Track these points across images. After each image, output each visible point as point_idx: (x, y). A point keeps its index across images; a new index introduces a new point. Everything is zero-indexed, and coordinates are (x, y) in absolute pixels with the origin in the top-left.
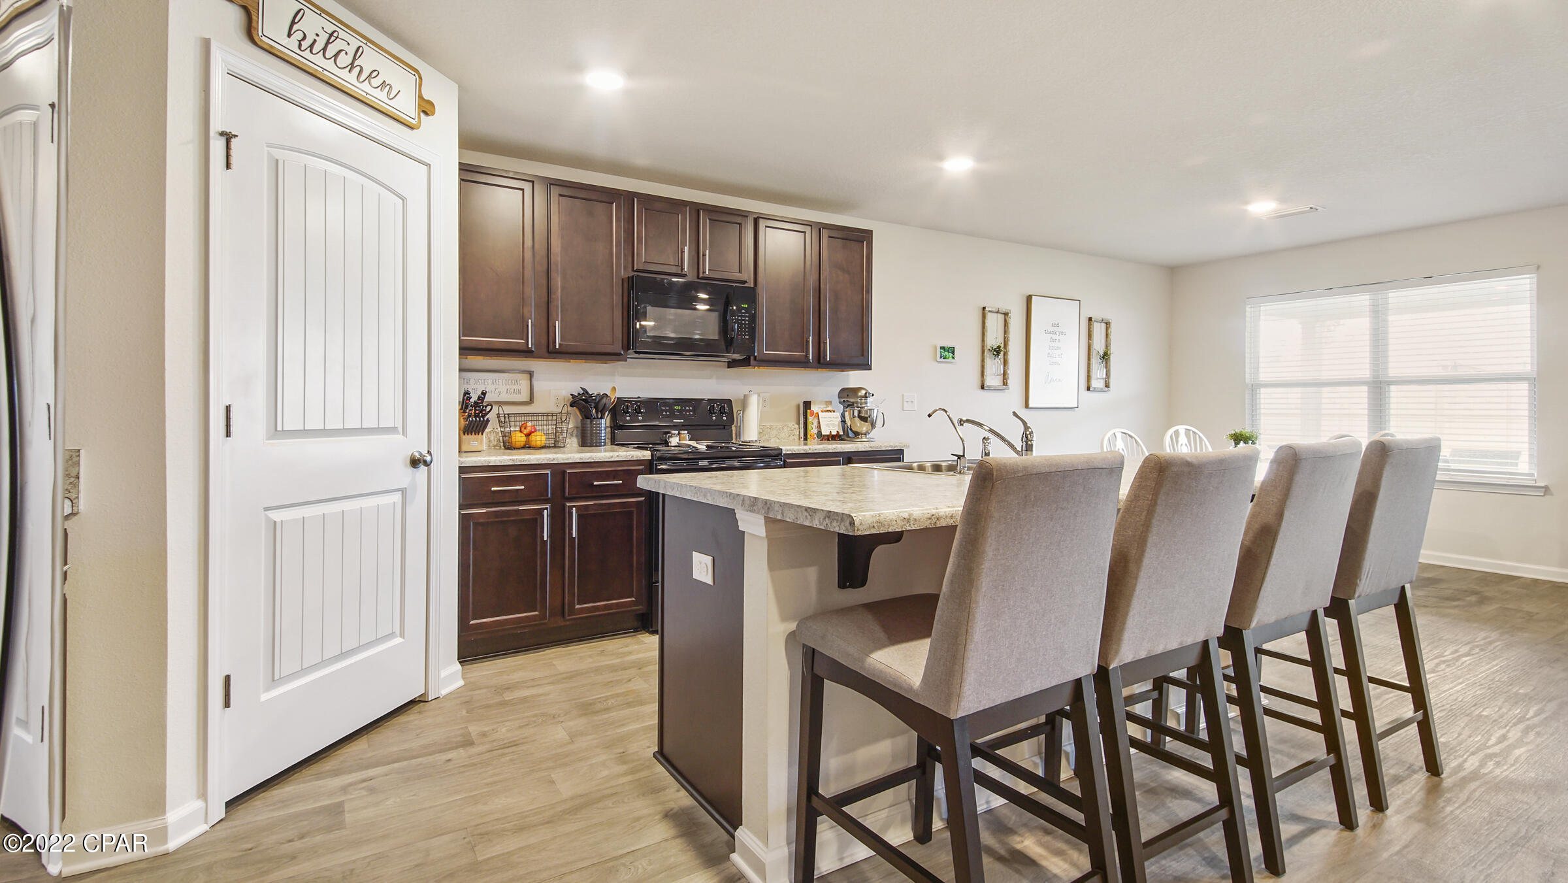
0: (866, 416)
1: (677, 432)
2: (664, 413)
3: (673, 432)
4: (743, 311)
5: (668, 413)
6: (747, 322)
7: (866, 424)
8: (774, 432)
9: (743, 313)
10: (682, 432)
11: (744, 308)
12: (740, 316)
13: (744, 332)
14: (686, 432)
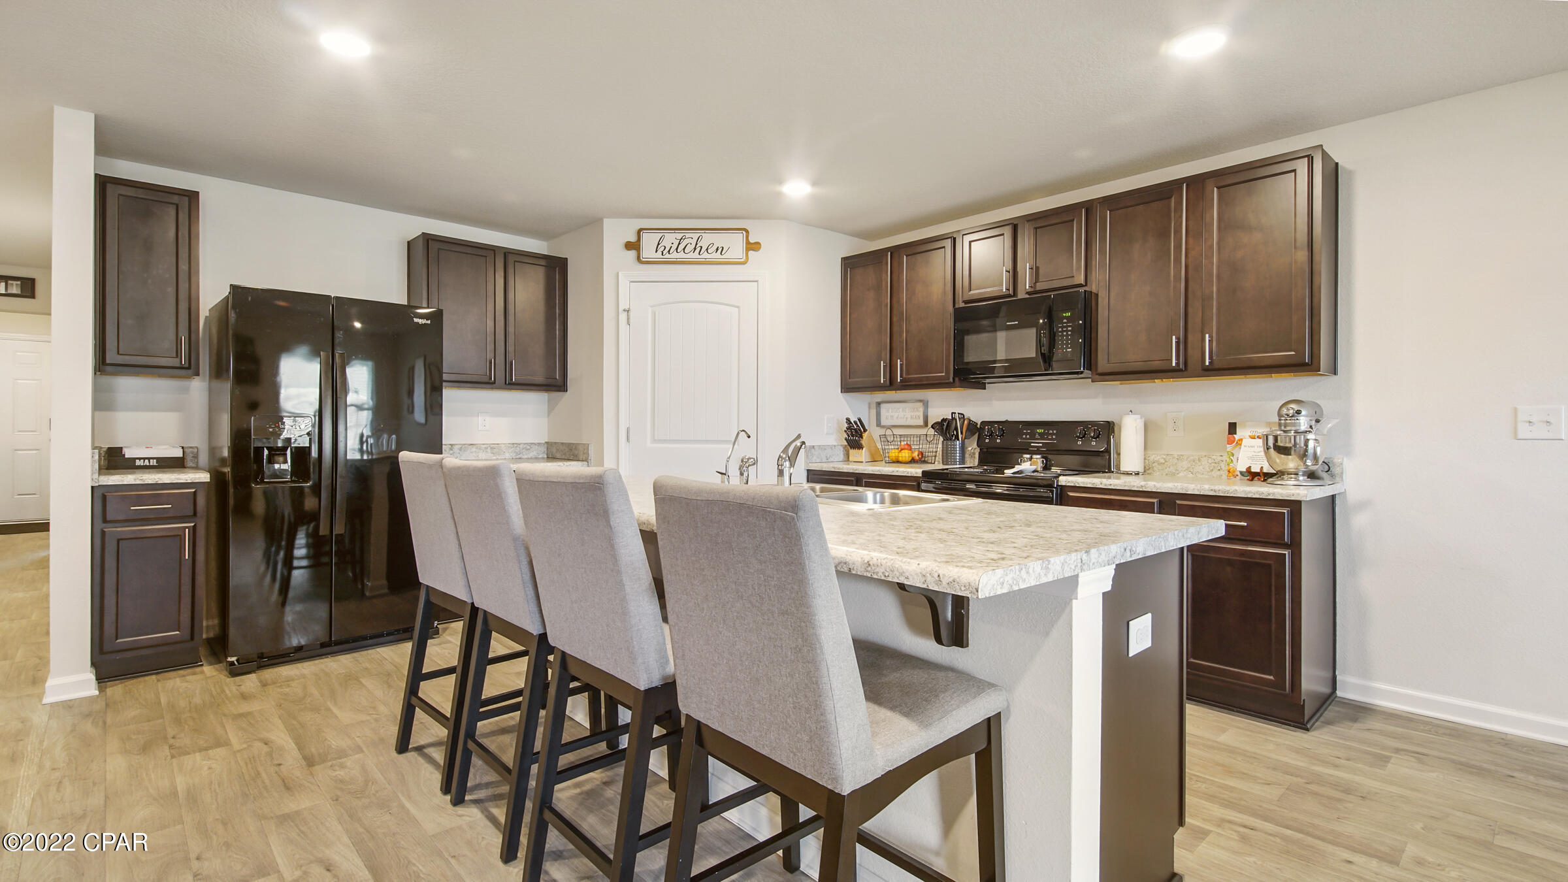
0: (1287, 445)
1: (1028, 456)
2: (1024, 436)
3: (1025, 456)
4: (1065, 321)
5: (1028, 437)
6: (1069, 333)
7: (1290, 457)
8: (1185, 464)
9: (1065, 323)
10: (1034, 456)
11: (1066, 318)
12: (1060, 327)
13: (1065, 344)
14: (1039, 456)
